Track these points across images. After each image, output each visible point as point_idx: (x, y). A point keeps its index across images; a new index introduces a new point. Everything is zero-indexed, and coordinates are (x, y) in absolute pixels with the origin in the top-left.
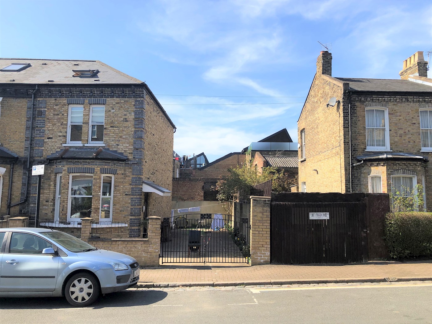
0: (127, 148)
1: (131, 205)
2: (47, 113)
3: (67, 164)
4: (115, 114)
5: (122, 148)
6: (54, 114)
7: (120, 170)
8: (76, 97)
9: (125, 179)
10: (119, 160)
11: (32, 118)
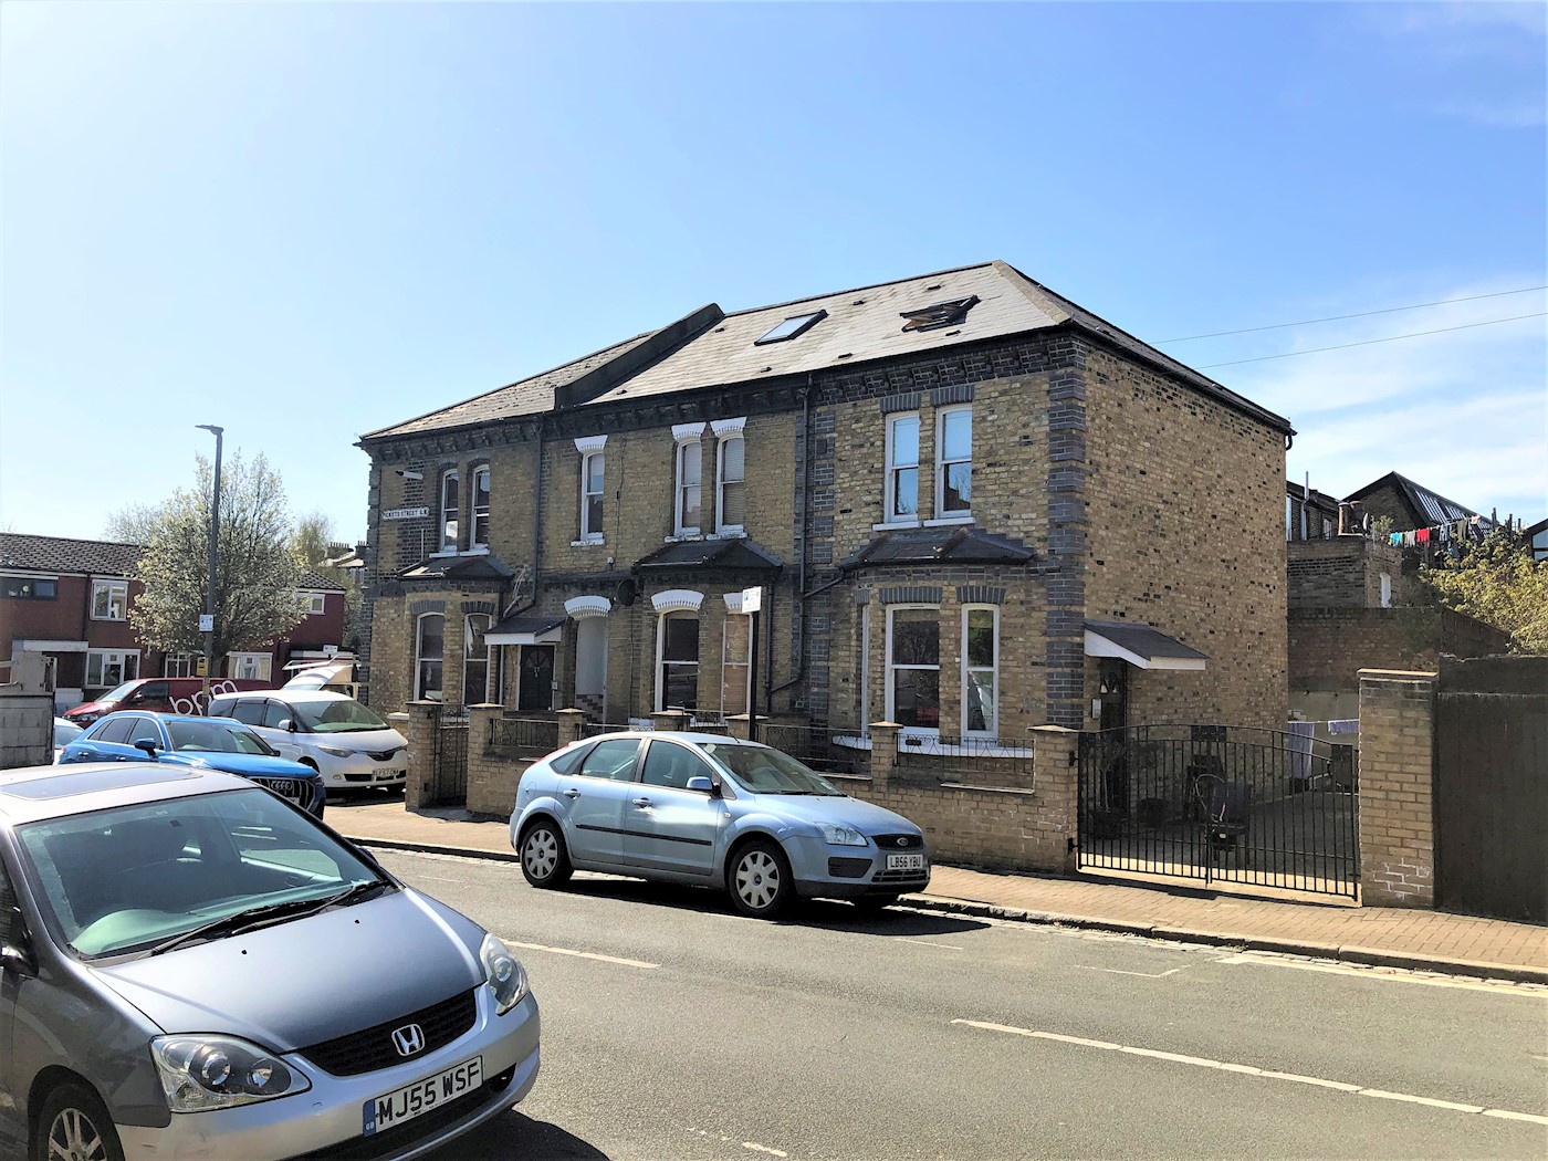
0: (1031, 525)
1: (1049, 696)
2: (837, 445)
3: (877, 580)
4: (999, 427)
5: (1018, 526)
6: (853, 446)
7: (1014, 592)
8: (902, 392)
9: (1029, 616)
10: (1008, 561)
11: (805, 462)
